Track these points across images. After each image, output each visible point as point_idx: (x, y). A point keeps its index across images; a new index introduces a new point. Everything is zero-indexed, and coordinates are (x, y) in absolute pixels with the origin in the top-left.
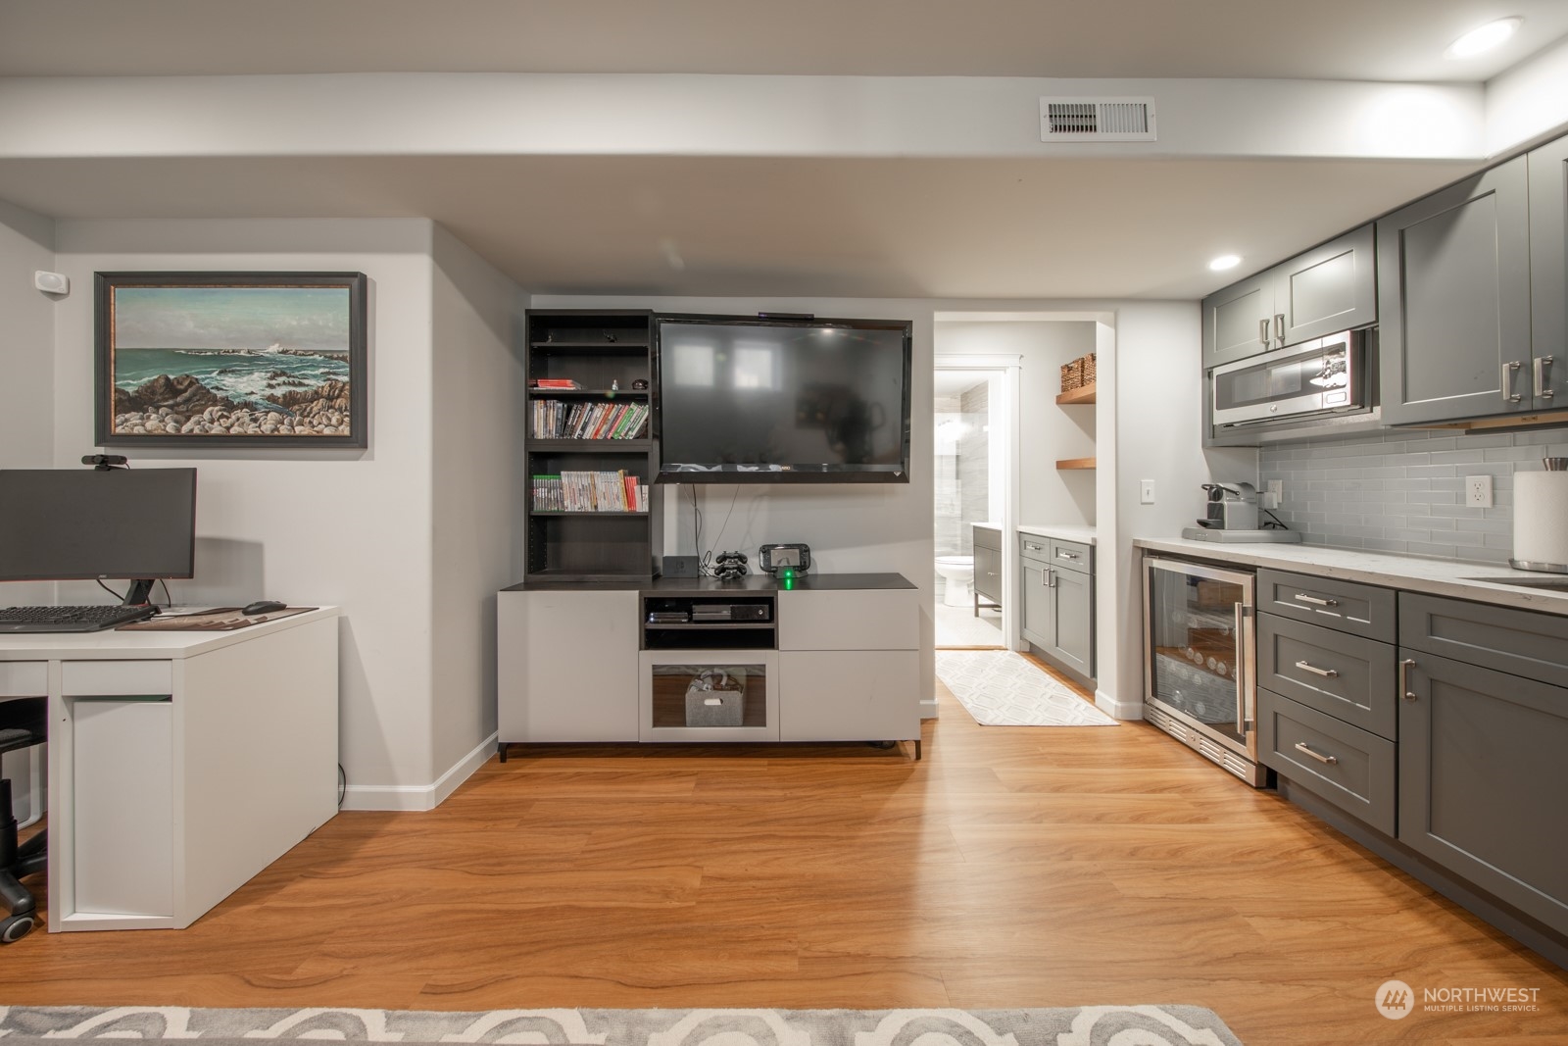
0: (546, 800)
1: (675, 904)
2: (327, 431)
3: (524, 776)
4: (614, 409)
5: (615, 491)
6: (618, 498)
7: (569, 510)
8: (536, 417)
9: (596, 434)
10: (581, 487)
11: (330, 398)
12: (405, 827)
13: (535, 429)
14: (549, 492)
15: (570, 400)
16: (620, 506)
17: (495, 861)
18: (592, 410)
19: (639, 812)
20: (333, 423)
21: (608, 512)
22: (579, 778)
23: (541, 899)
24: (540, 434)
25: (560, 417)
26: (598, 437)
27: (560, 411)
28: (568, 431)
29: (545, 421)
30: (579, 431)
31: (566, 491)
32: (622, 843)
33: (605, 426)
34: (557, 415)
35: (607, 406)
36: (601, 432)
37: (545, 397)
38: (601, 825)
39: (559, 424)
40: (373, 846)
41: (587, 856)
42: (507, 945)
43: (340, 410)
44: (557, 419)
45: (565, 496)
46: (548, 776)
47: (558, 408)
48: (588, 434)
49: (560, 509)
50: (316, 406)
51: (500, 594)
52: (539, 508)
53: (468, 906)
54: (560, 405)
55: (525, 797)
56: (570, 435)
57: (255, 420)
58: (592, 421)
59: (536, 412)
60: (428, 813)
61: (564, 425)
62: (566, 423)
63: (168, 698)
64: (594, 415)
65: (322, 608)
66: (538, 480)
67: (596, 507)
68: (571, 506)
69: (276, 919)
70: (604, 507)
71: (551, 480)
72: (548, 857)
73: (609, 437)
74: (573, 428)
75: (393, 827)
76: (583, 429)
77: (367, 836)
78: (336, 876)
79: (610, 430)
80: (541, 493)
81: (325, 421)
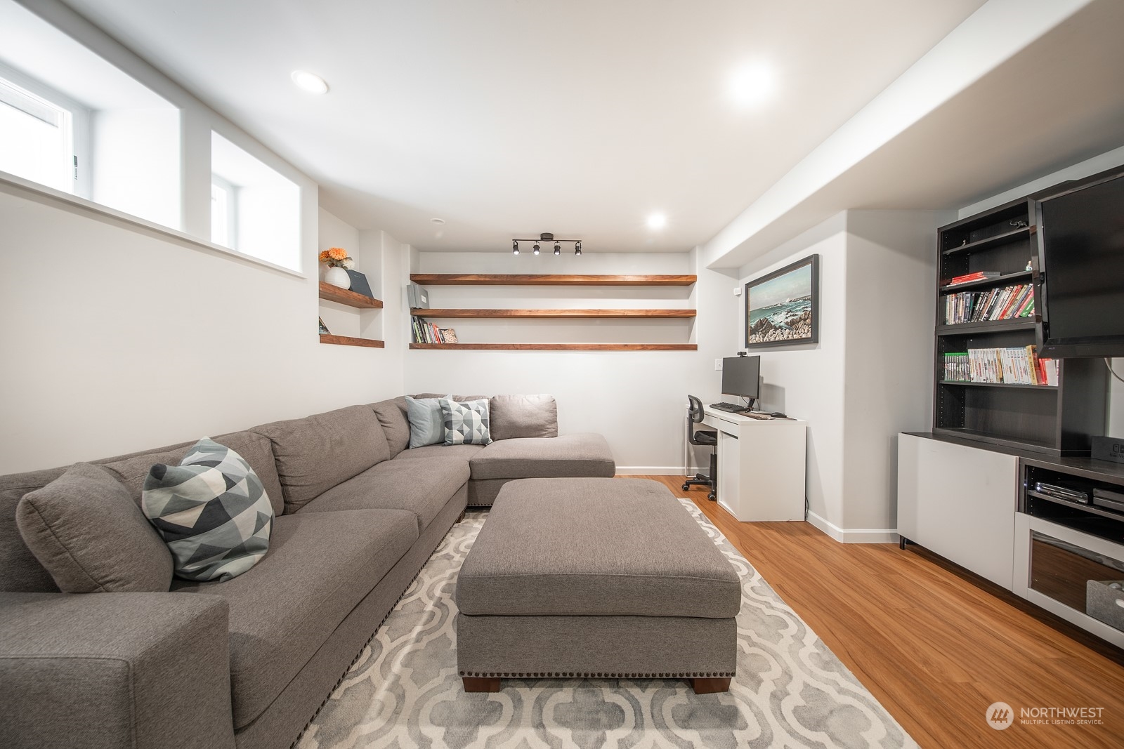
0: (906, 578)
1: (925, 669)
2: (804, 336)
3: (906, 561)
4: (1024, 289)
5: (1023, 365)
6: (1025, 372)
7: (975, 381)
8: (948, 308)
9: (1003, 315)
10: (986, 362)
11: (805, 320)
12: (823, 541)
13: (948, 317)
14: (958, 366)
15: (978, 290)
16: (1028, 379)
17: (847, 577)
18: (998, 294)
19: (968, 628)
20: (805, 332)
21: (1014, 385)
22: (946, 586)
23: (851, 603)
24: (951, 320)
25: (968, 305)
26: (1005, 317)
27: (968, 300)
28: (975, 315)
29: (956, 311)
30: (985, 315)
31: (972, 364)
32: (929, 626)
33: (1012, 307)
34: (966, 304)
35: (1016, 287)
36: (1008, 313)
37: (955, 291)
38: (926, 609)
39: (967, 311)
40: (806, 538)
41: (898, 612)
42: (818, 601)
43: (808, 325)
44: (966, 307)
45: (972, 370)
46: (923, 571)
47: (967, 298)
48: (994, 317)
49: (967, 380)
50: (800, 324)
51: (900, 435)
52: (948, 378)
53: (817, 579)
54: (969, 295)
55: (896, 569)
56: (978, 319)
57: (782, 334)
58: (1000, 303)
59: (948, 304)
60: (839, 543)
61: (972, 312)
62: (974, 309)
63: (737, 438)
64: (1002, 299)
65: (798, 420)
66: (949, 357)
67: (1002, 379)
68: (976, 378)
69: (760, 536)
70: (1010, 379)
71: (960, 357)
72: (874, 595)
73: (1017, 316)
74: (980, 312)
75: (820, 538)
76: (990, 312)
77: (807, 534)
78: (785, 538)
79: (1018, 310)
80: (950, 367)
81: (803, 332)
